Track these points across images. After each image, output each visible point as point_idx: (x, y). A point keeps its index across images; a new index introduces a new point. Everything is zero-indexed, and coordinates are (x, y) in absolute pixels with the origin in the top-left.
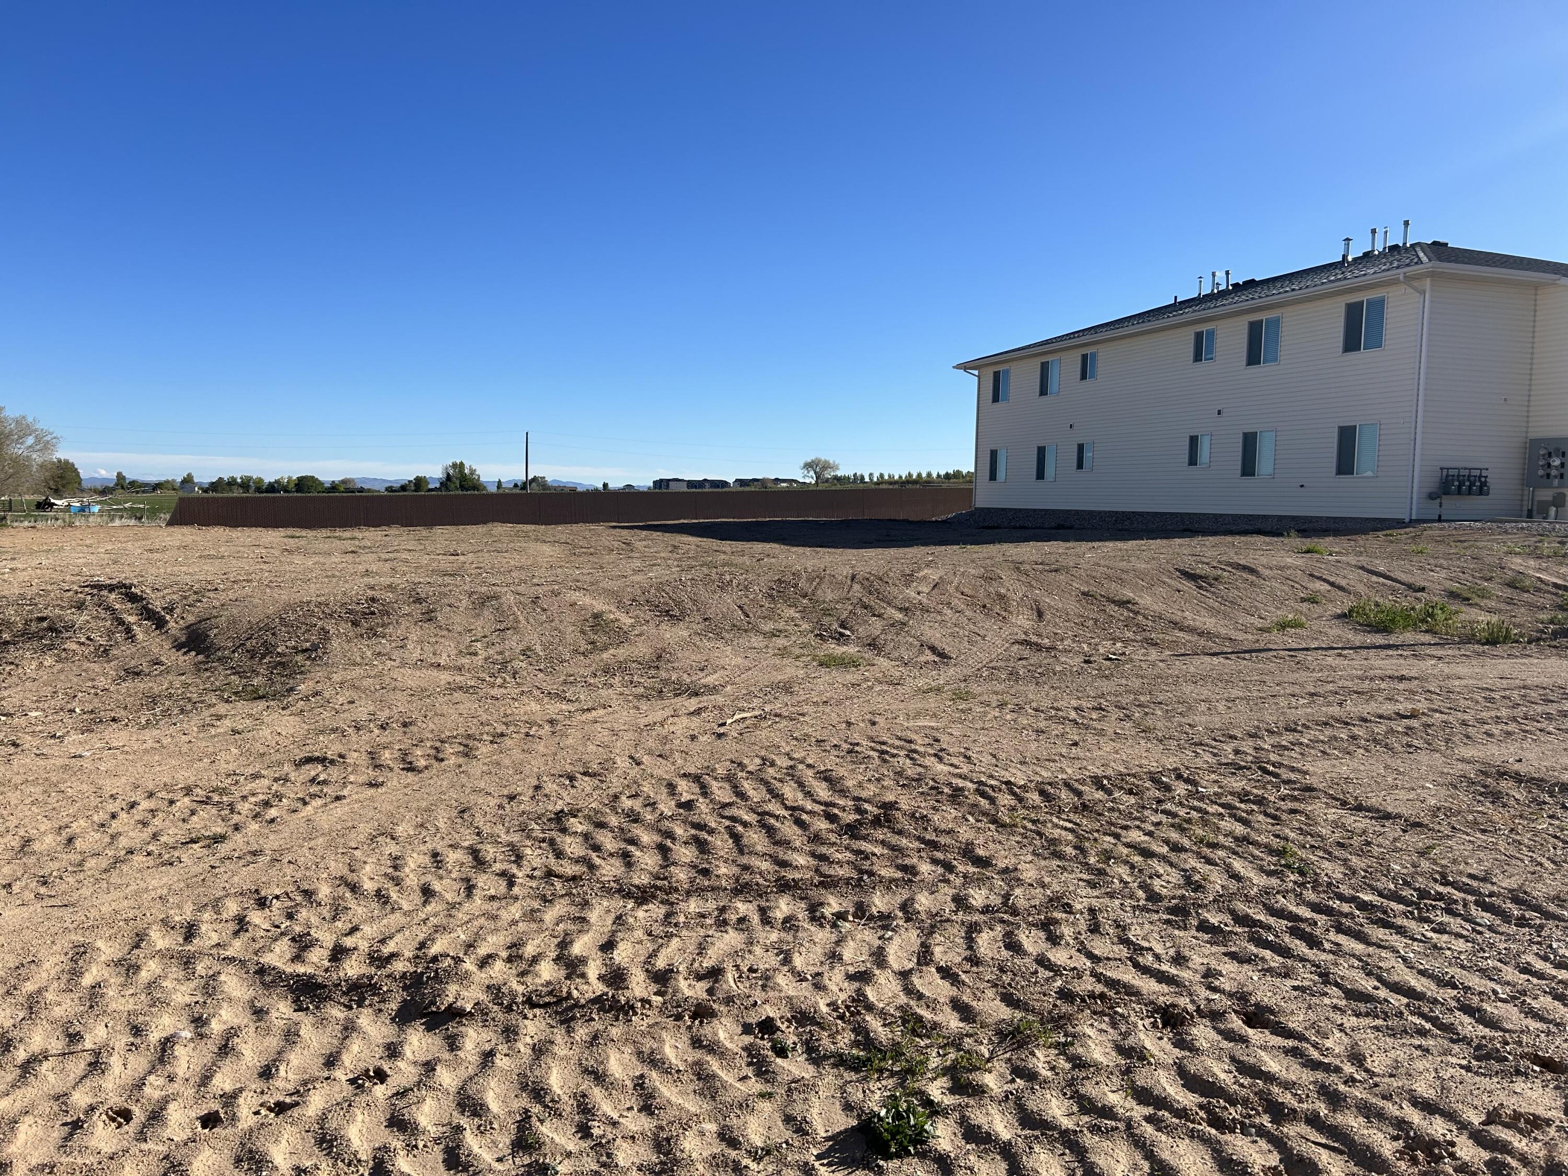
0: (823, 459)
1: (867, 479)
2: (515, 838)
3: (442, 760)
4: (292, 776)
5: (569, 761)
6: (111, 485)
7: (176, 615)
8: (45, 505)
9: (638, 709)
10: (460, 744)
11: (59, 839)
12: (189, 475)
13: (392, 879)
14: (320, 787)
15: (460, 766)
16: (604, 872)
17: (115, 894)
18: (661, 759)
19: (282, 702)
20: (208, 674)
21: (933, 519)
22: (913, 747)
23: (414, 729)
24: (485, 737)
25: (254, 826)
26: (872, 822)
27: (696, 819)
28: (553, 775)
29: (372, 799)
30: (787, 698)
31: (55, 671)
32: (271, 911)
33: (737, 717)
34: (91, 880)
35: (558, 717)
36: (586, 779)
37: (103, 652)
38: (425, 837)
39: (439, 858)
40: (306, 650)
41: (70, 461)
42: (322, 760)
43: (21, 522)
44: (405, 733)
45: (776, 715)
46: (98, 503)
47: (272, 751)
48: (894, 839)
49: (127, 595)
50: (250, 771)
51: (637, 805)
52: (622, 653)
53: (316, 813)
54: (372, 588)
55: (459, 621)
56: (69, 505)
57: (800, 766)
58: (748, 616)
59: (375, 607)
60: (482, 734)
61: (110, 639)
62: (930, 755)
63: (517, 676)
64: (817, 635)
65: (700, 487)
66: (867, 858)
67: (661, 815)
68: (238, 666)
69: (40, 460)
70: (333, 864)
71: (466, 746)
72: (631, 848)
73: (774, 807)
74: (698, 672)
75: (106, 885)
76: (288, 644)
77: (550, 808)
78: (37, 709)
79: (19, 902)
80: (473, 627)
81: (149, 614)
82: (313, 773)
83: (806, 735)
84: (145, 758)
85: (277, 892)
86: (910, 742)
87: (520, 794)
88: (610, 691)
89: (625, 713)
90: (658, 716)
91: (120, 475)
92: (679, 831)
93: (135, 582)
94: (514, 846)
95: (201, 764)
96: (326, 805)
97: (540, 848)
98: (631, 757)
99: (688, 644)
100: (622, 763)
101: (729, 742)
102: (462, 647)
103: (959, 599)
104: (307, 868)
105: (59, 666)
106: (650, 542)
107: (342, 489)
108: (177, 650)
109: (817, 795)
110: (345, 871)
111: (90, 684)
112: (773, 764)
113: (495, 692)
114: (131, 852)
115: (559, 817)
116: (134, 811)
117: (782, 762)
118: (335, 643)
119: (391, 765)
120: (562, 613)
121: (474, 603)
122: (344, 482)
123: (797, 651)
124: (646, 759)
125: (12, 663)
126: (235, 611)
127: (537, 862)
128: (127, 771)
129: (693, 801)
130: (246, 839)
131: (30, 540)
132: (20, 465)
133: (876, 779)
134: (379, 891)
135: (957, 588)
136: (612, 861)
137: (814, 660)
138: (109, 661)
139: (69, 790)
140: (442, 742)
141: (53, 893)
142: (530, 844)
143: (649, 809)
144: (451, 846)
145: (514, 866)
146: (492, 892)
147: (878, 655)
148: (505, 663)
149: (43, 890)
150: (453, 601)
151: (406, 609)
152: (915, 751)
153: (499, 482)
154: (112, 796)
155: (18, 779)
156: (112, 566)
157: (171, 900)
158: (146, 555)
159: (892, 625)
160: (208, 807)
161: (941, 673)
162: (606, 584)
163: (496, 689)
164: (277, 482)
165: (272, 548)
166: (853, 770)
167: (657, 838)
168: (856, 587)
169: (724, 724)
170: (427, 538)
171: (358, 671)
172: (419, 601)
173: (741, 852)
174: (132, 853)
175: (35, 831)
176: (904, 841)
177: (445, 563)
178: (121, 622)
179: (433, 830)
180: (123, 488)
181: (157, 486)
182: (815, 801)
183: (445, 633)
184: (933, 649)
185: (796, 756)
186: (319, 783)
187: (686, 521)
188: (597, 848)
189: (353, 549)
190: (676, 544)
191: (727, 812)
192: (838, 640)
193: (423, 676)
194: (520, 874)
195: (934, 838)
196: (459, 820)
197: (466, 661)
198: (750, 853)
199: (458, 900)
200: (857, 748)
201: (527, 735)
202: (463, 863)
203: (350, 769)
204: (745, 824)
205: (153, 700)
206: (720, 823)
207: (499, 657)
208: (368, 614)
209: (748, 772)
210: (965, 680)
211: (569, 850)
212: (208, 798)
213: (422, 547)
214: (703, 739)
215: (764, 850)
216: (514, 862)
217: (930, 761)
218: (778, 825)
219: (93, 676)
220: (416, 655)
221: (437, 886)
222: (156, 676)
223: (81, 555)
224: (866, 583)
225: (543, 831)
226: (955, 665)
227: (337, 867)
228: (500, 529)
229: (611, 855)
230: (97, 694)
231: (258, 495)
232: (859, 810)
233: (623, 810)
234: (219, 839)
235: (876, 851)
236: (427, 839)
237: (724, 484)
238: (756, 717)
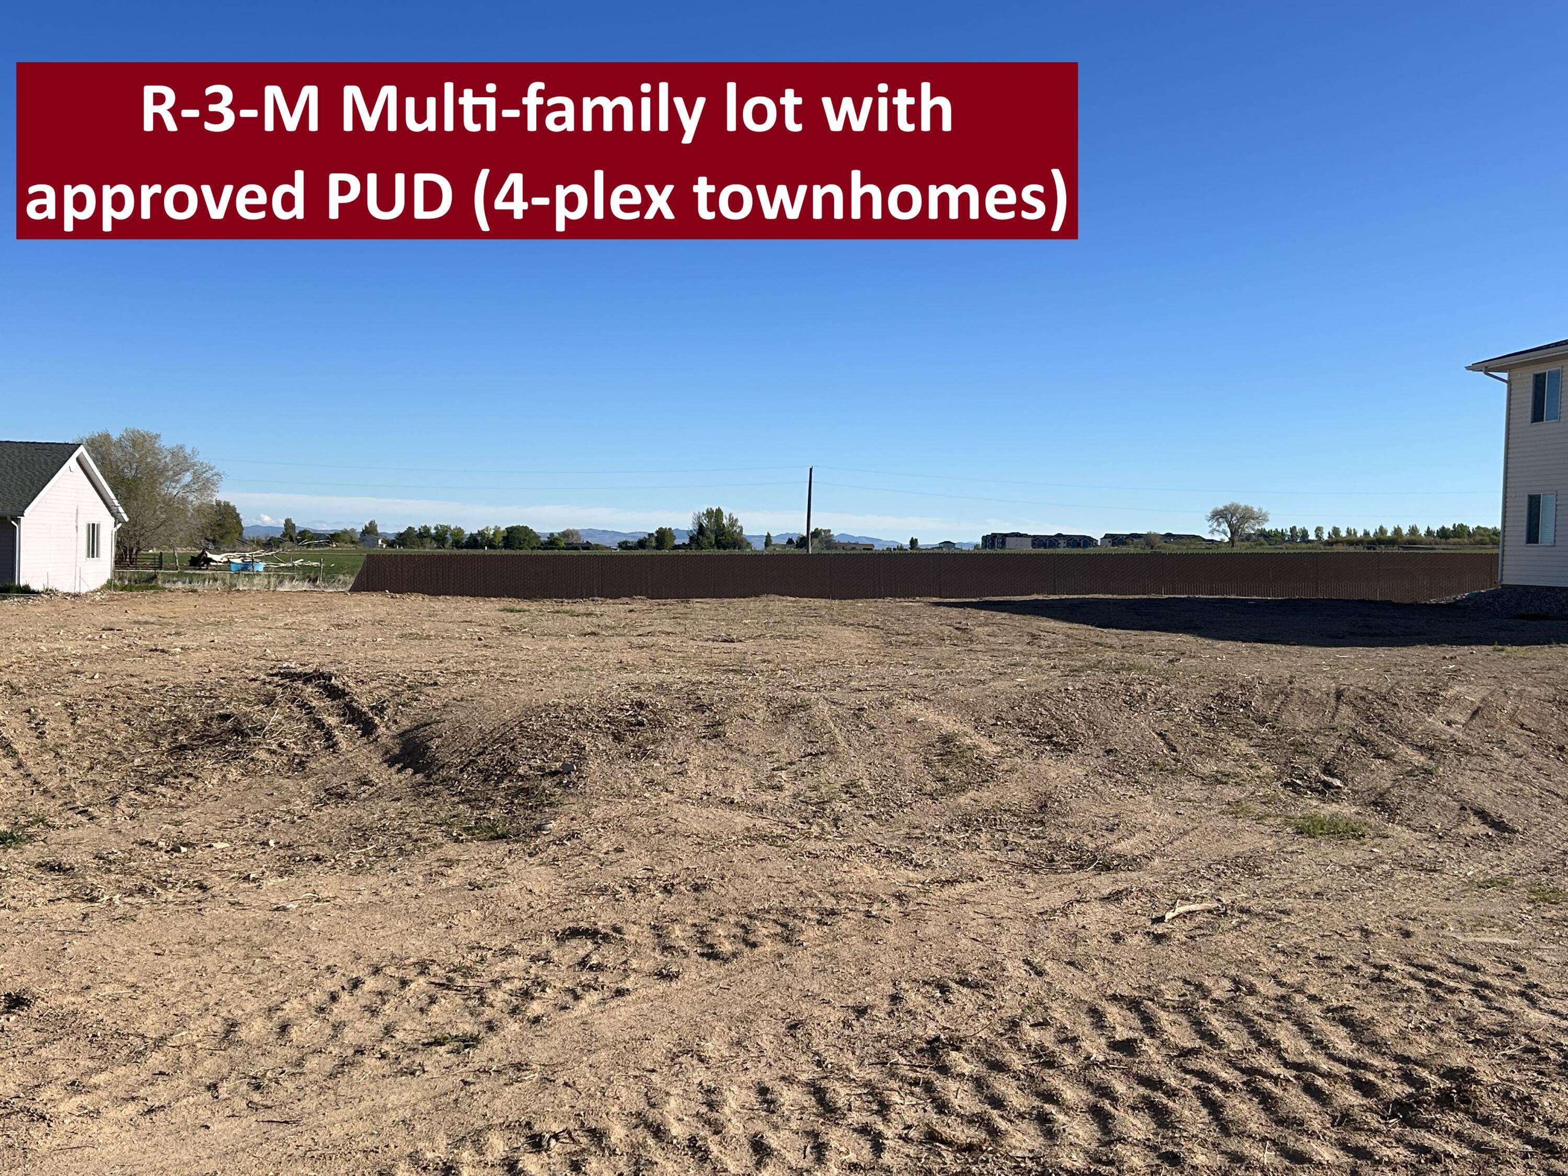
0: (1242, 504)
1: (1312, 536)
2: (874, 1074)
3: (754, 945)
4: (555, 954)
5: (935, 961)
6: (278, 536)
7: (386, 718)
8: (199, 561)
9: (1023, 885)
10: (775, 921)
11: (270, 1025)
12: (371, 523)
13: (708, 1122)
14: (593, 973)
15: (780, 956)
16: (1013, 1142)
17: (346, 1111)
18: (1072, 969)
19: (528, 844)
20: (430, 801)
21: (1432, 601)
22: (1481, 978)
23: (710, 895)
24: (809, 914)
25: (513, 1027)
26: (1437, 1100)
27: (1143, 1070)
28: (915, 980)
29: (664, 996)
30: (1253, 884)
31: (242, 789)
32: (549, 1157)
33: (1180, 909)
34: (315, 1088)
35: (909, 890)
36: (965, 990)
37: (298, 764)
38: (744, 1062)
39: (769, 1096)
40: (554, 773)
41: (231, 504)
42: (592, 934)
43: (174, 582)
44: (697, 900)
45: (1242, 911)
46: (262, 559)
47: (524, 916)
48: (1478, 1133)
49: (325, 687)
50: (497, 943)
51: (1047, 1038)
52: (988, 796)
53: (593, 1013)
54: (637, 688)
55: (756, 739)
56: (229, 562)
57: (1298, 998)
58: (1175, 750)
59: (643, 717)
60: (804, 909)
61: (307, 747)
62: (1513, 993)
63: (840, 824)
64: (1286, 785)
65: (1050, 546)
66: (1436, 1159)
67: (1088, 1058)
68: (468, 790)
69: (196, 503)
70: (624, 1092)
71: (785, 926)
72: (1050, 1108)
73: (1264, 1061)
74: (1106, 833)
75: (333, 1097)
76: (532, 762)
77: (919, 1031)
78: (223, 839)
79: (228, 1112)
80: (774, 749)
81: (353, 715)
82: (582, 953)
83: (1298, 946)
84: (365, 917)
85: (556, 1128)
86: (1475, 969)
87: (872, 1007)
88: (975, 854)
89: (1004, 891)
90: (1056, 899)
91: (289, 524)
92: (1120, 1088)
93: (333, 669)
94: (874, 1088)
95: (433, 930)
96: (604, 1001)
97: (912, 1094)
98: (1027, 962)
99: (1081, 788)
100: (1015, 969)
101: (1175, 949)
102: (761, 777)
103: (1518, 735)
104: (591, 1096)
105: (246, 781)
106: (995, 628)
107: (562, 544)
108: (390, 766)
109: (1335, 1048)
110: (643, 1105)
111: (284, 807)
112: (1252, 991)
113: (812, 845)
114: (360, 1051)
115: (933, 1047)
116: (358, 992)
117: (1266, 987)
118: (593, 765)
119: (686, 948)
120: (896, 732)
121: (774, 714)
122: (565, 534)
123: (1259, 809)
124: (1049, 966)
125: (190, 775)
126: (461, 715)
127: (910, 1116)
128: (344, 933)
129: (1135, 1040)
130: (504, 1045)
131: (192, 608)
132: (173, 506)
133: (1428, 1028)
134: (693, 1140)
135: (1512, 718)
136: (1024, 1125)
137: (1287, 824)
138: (306, 778)
139: (275, 955)
140: (750, 917)
141: (269, 1103)
142: (896, 1086)
143: (1066, 1047)
144: (783, 1078)
145: (878, 1119)
146: (852, 1157)
147: (1391, 820)
148: (821, 804)
149: (256, 1097)
150: (744, 710)
151: (685, 720)
152: (1486, 985)
153: (768, 536)
154: (329, 968)
155: (212, 937)
156: (300, 647)
157: (418, 1127)
158: (334, 632)
159: (1410, 774)
160: (451, 993)
161: (1503, 855)
162: (955, 692)
163: (812, 841)
164: (480, 533)
165: (488, 625)
166: (1386, 1010)
167: (1086, 1096)
168: (1345, 710)
169: (1160, 920)
170: (685, 616)
171: (625, 806)
172: (700, 708)
173: (1225, 1130)
174: (362, 1053)
175: (240, 1012)
176: (1496, 1137)
177: (719, 652)
178: (320, 725)
179: (755, 1053)
180: (291, 539)
181: (334, 537)
182: (1331, 1057)
183: (737, 755)
184: (1482, 815)
185: (1287, 979)
186: (591, 968)
187: (1040, 597)
188: (997, 1102)
189: (593, 629)
190: (1035, 632)
191: (1192, 1064)
192: (1322, 793)
193: (711, 816)
194: (889, 1133)
195: (1546, 1135)
196: (789, 1040)
197: (767, 797)
198: (1241, 1134)
199: (805, 1166)
200: (1387, 974)
201: (868, 914)
202: (803, 1108)
203: (630, 950)
204: (1225, 1086)
205: (363, 834)
206: (1183, 1080)
207: (813, 794)
208: (635, 725)
209: (1214, 1001)
210: (1546, 870)
211: (956, 1102)
212: (450, 980)
213: (682, 629)
214: (1134, 940)
215: (1262, 1130)
216: (877, 1112)
217: (1515, 1004)
218: (1277, 1091)
219: (287, 796)
220: (700, 785)
221: (772, 1140)
222: (365, 800)
223: (257, 631)
224: (1361, 704)
225: (913, 1068)
226: (1523, 844)
227: (632, 1099)
228: (781, 605)
229: (1021, 1116)
230: (293, 822)
231: (456, 551)
232: (1407, 1078)
233: (1029, 1046)
234: (470, 1042)
235: (1449, 1148)
236: (748, 1065)
237: (1087, 541)
238: (1210, 911)
